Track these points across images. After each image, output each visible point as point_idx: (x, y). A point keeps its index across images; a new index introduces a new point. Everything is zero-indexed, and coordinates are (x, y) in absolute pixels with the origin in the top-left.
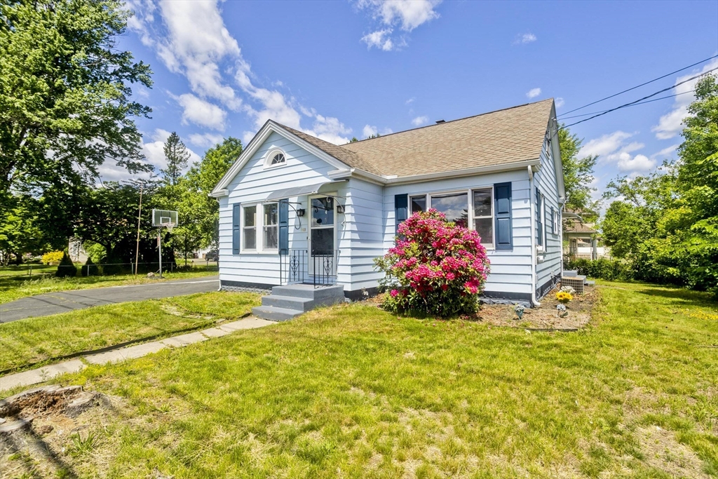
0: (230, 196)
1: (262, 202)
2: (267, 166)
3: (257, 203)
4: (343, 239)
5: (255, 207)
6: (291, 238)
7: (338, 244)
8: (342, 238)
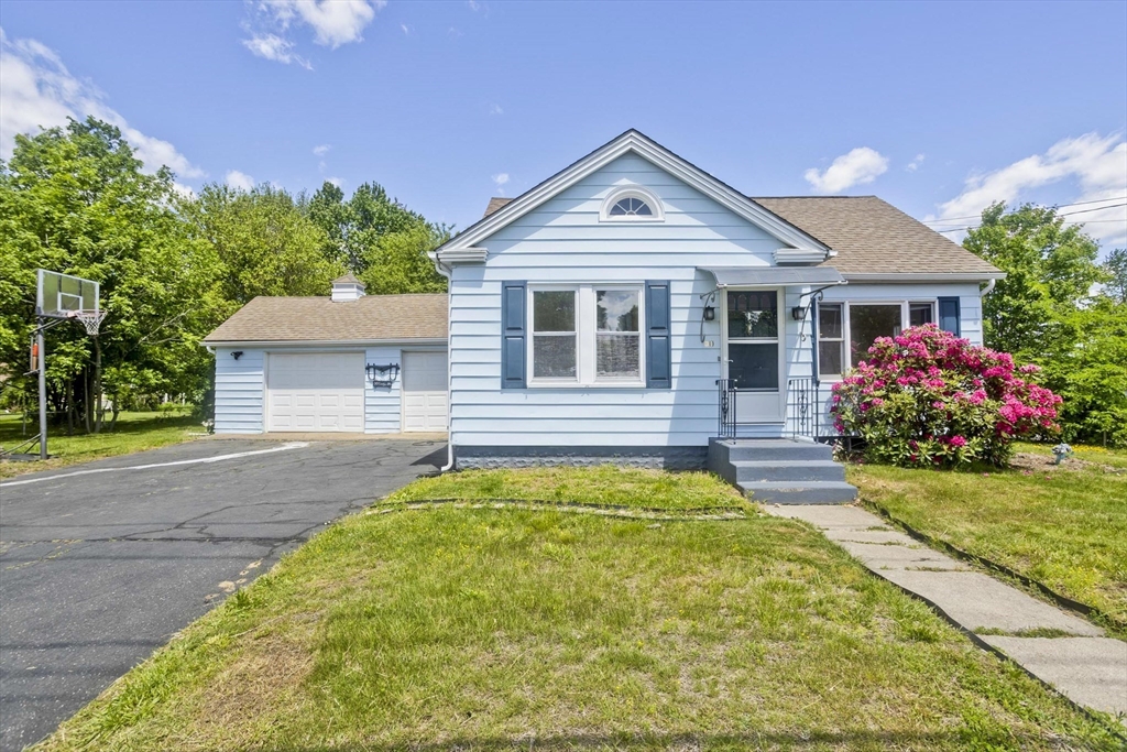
0: (488, 264)
1: (594, 285)
2: (604, 216)
3: (578, 285)
4: (797, 363)
5: (574, 292)
6: (676, 357)
7: (787, 371)
8: (794, 360)
